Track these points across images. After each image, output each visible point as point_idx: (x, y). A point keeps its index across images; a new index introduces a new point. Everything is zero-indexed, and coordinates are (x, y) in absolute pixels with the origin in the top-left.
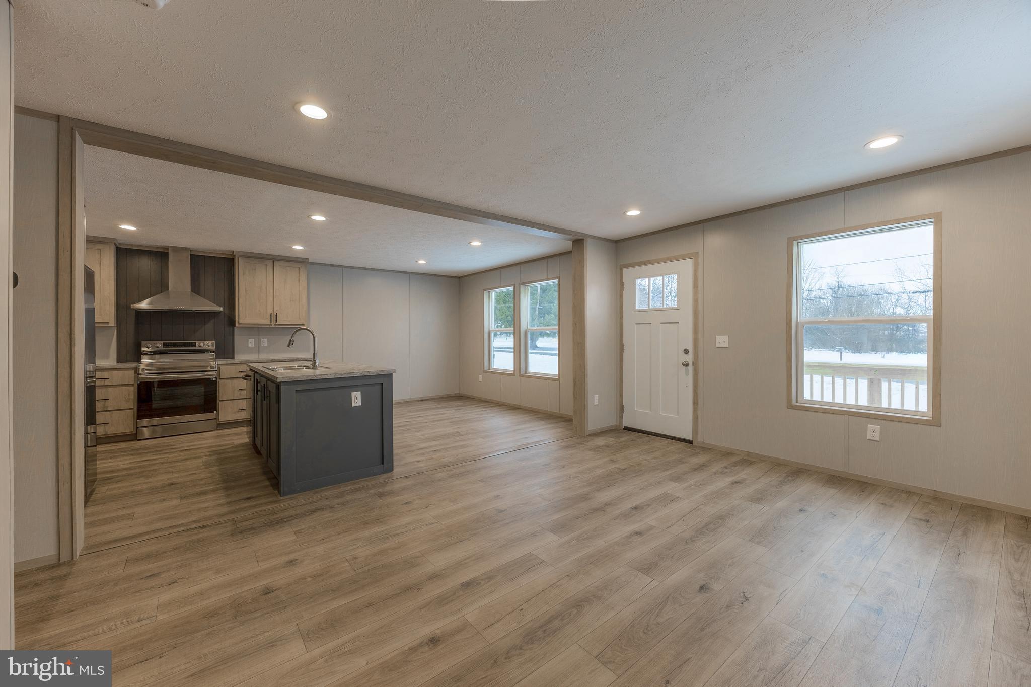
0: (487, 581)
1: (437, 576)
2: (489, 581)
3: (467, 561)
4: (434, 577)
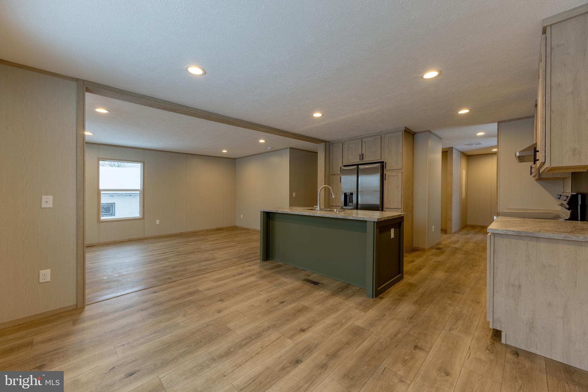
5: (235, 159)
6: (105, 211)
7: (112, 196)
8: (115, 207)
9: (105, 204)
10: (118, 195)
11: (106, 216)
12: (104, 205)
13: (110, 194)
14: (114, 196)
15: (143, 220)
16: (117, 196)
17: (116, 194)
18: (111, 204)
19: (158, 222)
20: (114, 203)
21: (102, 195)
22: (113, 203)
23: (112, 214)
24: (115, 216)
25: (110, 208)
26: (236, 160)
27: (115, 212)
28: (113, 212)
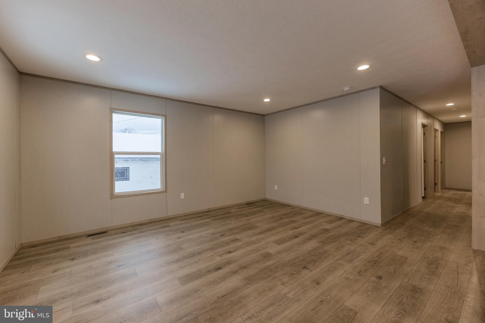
0: (210, 270)
1: (234, 273)
2: (209, 270)
3: (219, 281)
4: (235, 272)
5: (264, 115)
6: (120, 175)
7: (126, 160)
8: (129, 172)
9: (121, 169)
10: (133, 159)
11: (121, 180)
12: (119, 170)
13: (125, 158)
14: (128, 160)
15: (166, 193)
16: (131, 160)
17: (130, 158)
18: (126, 169)
19: (182, 196)
20: (129, 168)
21: (115, 159)
22: (127, 168)
23: (127, 178)
24: (129, 180)
25: (125, 172)
26: (266, 117)
27: (129, 176)
28: (128, 176)
